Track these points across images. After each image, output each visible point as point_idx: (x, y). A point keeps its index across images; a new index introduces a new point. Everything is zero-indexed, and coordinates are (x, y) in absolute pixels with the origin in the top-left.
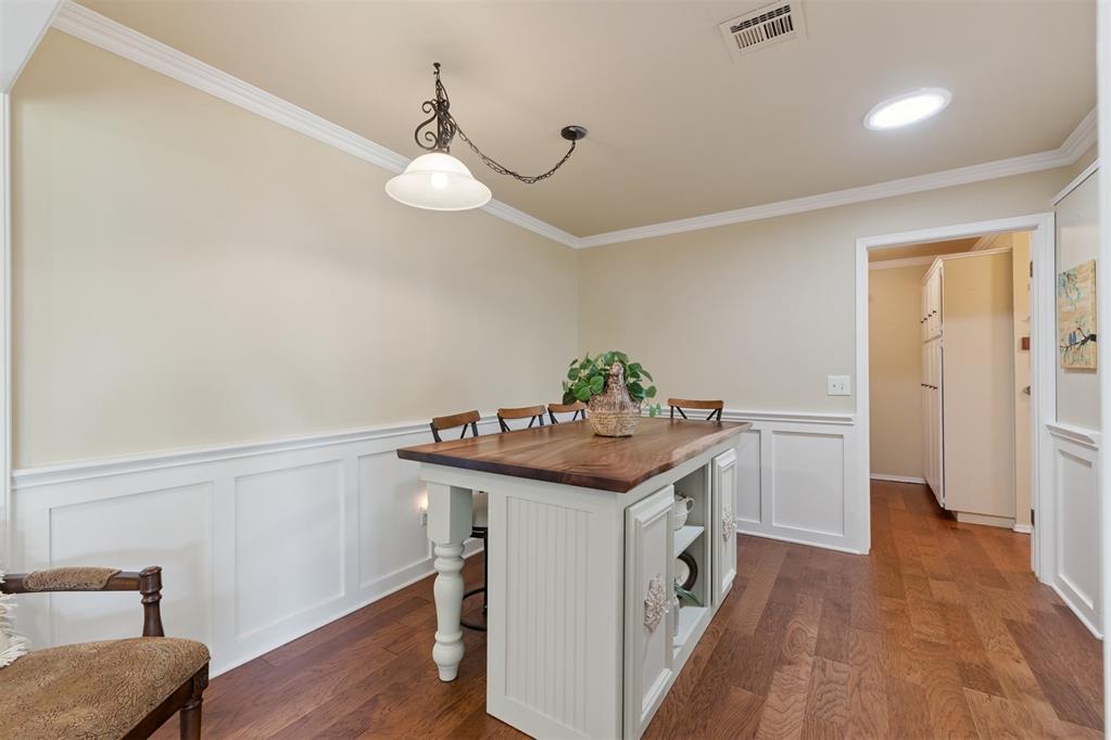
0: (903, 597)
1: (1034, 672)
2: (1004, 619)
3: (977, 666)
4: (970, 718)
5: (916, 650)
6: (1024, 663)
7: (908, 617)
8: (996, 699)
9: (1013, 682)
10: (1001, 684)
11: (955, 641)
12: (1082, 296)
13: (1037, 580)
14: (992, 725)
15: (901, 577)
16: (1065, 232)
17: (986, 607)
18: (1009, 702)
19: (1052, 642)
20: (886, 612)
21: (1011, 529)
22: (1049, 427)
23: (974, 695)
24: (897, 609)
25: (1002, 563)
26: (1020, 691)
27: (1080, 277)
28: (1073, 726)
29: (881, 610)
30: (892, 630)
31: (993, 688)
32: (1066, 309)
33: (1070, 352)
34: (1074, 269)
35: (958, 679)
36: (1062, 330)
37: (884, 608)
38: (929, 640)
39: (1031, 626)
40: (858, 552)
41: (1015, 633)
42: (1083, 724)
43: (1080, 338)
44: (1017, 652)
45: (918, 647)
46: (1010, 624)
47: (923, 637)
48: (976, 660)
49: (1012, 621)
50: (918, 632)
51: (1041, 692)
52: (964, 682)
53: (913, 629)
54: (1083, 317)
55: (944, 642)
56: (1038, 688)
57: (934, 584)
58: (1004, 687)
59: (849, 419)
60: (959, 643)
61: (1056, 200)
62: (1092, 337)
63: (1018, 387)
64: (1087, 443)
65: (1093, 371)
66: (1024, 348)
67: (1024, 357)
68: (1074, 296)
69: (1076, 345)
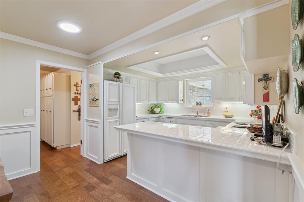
0: (60, 178)
1: (97, 178)
2: (84, 170)
3: (88, 185)
4: (96, 199)
5: (74, 191)
6: (94, 178)
7: (65, 183)
8: (96, 190)
9: (96, 183)
10: (95, 186)
11: (80, 182)
12: (96, 90)
13: (83, 157)
14: (100, 197)
15: (55, 173)
16: (90, 75)
17: (79, 169)
18: (98, 189)
19: (94, 170)
20: (59, 186)
21: (70, 147)
22: (86, 120)
23: (93, 193)
24: (61, 183)
25: (75, 156)
26: (98, 184)
27: (95, 86)
28: (109, 185)
29: (57, 186)
30: (64, 190)
31: (94, 188)
32: (91, 92)
33: (92, 102)
34: (93, 84)
35: (87, 191)
36: (89, 97)
37: (58, 185)
38: (74, 186)
39: (89, 168)
40: (36, 172)
41: (88, 172)
42: (110, 183)
43: (95, 99)
44: (92, 176)
45: (74, 190)
46: (86, 170)
47: (73, 186)
48: (87, 184)
49: (86, 169)
50: (71, 186)
51: (101, 182)
52: (89, 191)
53: (69, 186)
54: (96, 95)
55: (78, 184)
56: (100, 182)
57: (64, 170)
58: (96, 186)
59: (34, 125)
60: (81, 182)
61: (87, 67)
62: (98, 99)
63: (72, 110)
64: (97, 122)
65: (98, 107)
66: (73, 100)
67: (73, 103)
68: (93, 90)
69: (94, 101)
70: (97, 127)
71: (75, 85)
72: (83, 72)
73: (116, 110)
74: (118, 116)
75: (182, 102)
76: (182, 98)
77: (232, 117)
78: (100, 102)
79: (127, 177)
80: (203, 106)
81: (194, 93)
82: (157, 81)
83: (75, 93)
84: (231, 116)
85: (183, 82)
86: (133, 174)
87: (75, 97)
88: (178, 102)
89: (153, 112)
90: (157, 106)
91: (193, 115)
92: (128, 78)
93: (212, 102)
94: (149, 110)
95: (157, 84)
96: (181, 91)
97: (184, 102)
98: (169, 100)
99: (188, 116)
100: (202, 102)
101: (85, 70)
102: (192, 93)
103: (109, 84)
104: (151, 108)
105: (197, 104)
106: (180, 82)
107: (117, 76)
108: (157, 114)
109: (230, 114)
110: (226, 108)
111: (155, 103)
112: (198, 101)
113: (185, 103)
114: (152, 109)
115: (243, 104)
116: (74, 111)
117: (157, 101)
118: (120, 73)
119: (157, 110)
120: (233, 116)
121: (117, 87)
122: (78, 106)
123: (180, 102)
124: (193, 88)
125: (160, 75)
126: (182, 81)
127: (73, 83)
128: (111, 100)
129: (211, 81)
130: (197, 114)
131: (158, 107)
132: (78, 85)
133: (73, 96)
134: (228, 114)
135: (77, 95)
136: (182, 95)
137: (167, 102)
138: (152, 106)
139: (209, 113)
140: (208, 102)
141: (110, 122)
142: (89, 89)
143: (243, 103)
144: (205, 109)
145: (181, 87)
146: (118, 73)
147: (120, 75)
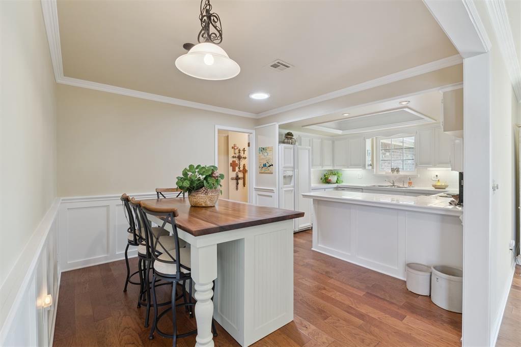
12: (269, 154)
16: (259, 136)
22: (255, 188)
27: (268, 150)
32: (261, 157)
33: (264, 169)
34: (266, 147)
36: (260, 162)
43: (268, 165)
54: (269, 160)
61: (257, 127)
62: (272, 165)
63: (230, 178)
64: (272, 191)
65: (272, 173)
66: (231, 166)
67: (231, 168)
68: (266, 154)
69: (266, 167)
70: (271, 196)
71: (233, 148)
72: (251, 133)
73: (290, 177)
74: (292, 184)
75: (370, 167)
76: (370, 163)
77: (444, 189)
78: (275, 169)
79: (312, 249)
80: (401, 173)
81: (388, 154)
82: (334, 139)
83: (233, 157)
84: (444, 187)
85: (371, 141)
86: (319, 245)
87: (233, 161)
88: (364, 167)
89: (327, 181)
90: (333, 173)
91: (387, 185)
92: (300, 137)
93: (416, 168)
94: (321, 179)
95: (333, 142)
96: (369, 152)
97: (373, 168)
98: (351, 165)
99: (379, 186)
100: (401, 167)
101: (254, 132)
102: (384, 154)
103: (285, 148)
104: (325, 176)
105: (393, 170)
106: (367, 140)
107: (289, 136)
108: (334, 183)
109: (443, 184)
110: (437, 176)
111: (331, 168)
112: (394, 165)
113: (375, 170)
114: (327, 177)
115: (452, 170)
116: (232, 179)
117: (334, 166)
118: (293, 132)
119: (333, 178)
120: (447, 186)
121: (292, 150)
122: (235, 172)
123: (367, 167)
124: (386, 148)
125: (340, 132)
126: (371, 139)
127: (231, 145)
128: (287, 165)
129: (413, 138)
130: (393, 183)
131: (335, 174)
132: (235, 148)
133: (231, 160)
134: (439, 184)
135: (235, 159)
136: (370, 159)
137: (348, 168)
138: (325, 173)
139: (410, 183)
140: (410, 166)
141: (285, 191)
142: (259, 153)
143: (450, 169)
144: (405, 177)
145: (368, 147)
146: (291, 133)
147: (293, 136)
